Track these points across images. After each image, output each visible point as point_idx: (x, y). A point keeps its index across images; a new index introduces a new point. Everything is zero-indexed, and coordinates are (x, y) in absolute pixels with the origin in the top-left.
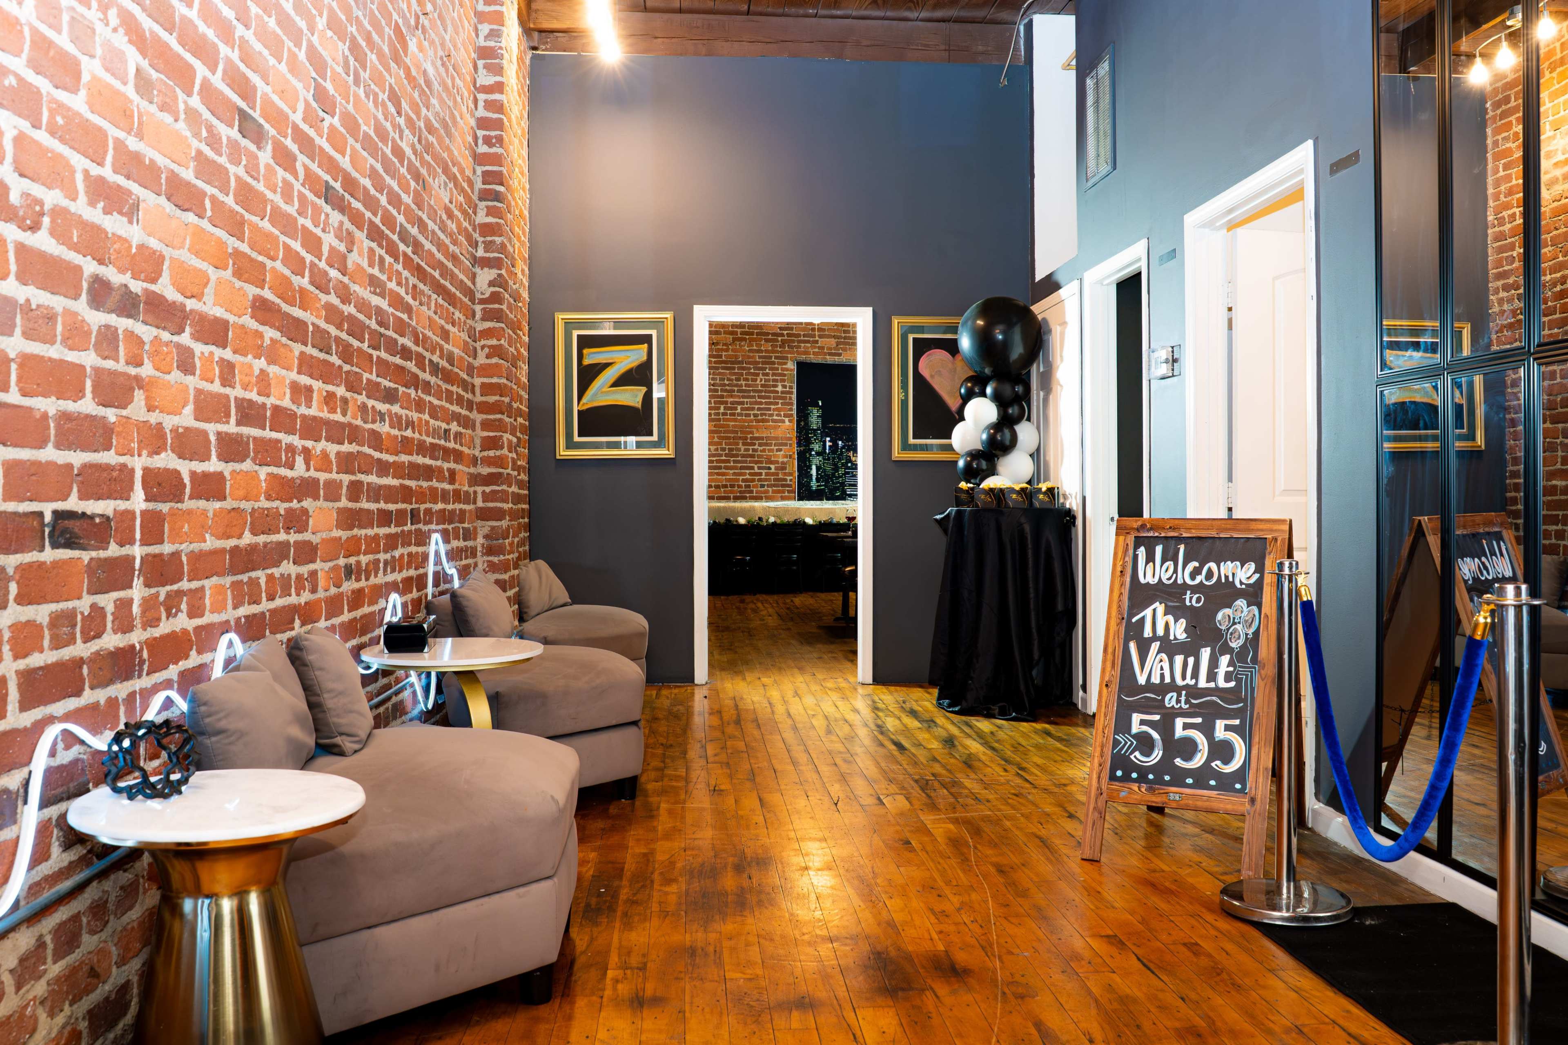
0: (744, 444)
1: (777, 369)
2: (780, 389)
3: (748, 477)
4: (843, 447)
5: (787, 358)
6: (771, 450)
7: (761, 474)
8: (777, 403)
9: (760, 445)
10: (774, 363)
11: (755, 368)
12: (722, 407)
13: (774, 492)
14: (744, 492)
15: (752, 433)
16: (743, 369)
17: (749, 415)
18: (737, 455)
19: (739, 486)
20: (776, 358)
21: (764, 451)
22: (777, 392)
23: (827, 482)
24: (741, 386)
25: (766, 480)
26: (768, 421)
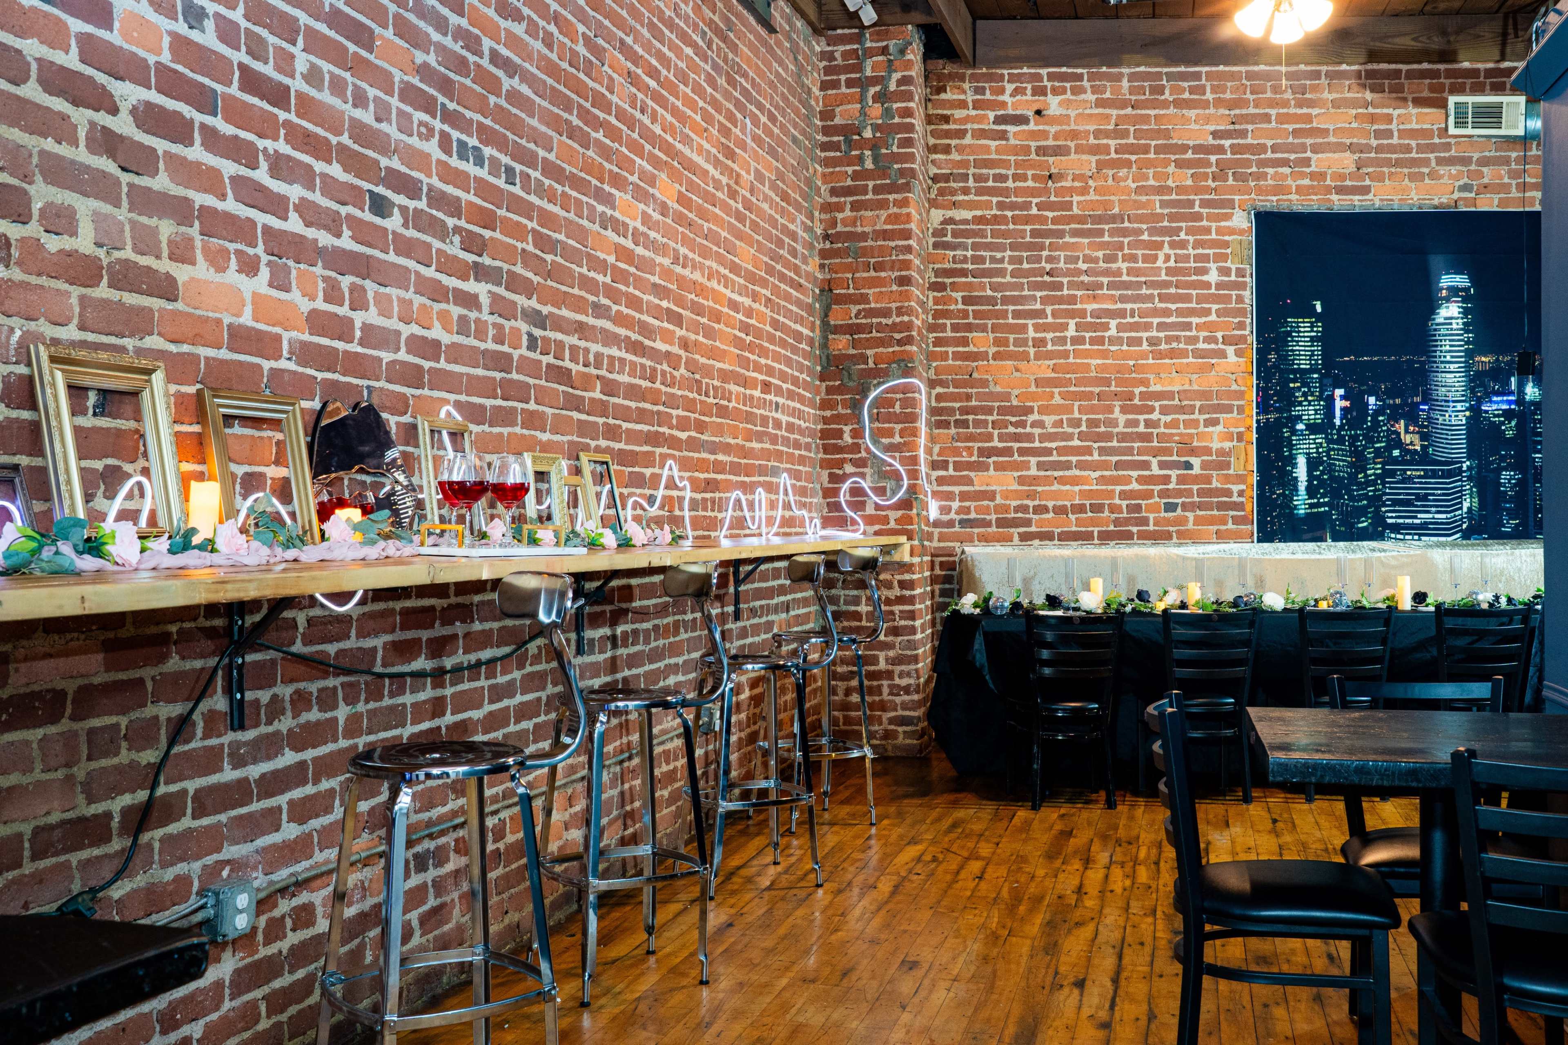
0: (1124, 410)
1: (1208, 231)
2: (1213, 277)
3: (1135, 486)
4: (1378, 412)
5: (1231, 204)
6: (1195, 423)
7: (1166, 479)
8: (1208, 312)
9: (1164, 411)
10: (1198, 217)
11: (1152, 231)
12: (1072, 324)
13: (1198, 521)
14: (1127, 521)
15: (1145, 382)
16: (1125, 233)
17: (1138, 341)
18: (1108, 437)
19: (1113, 509)
20: (1205, 204)
21: (1174, 424)
22: (1208, 285)
23: (1335, 494)
24: (1119, 273)
25: (1179, 493)
26: (1183, 354)
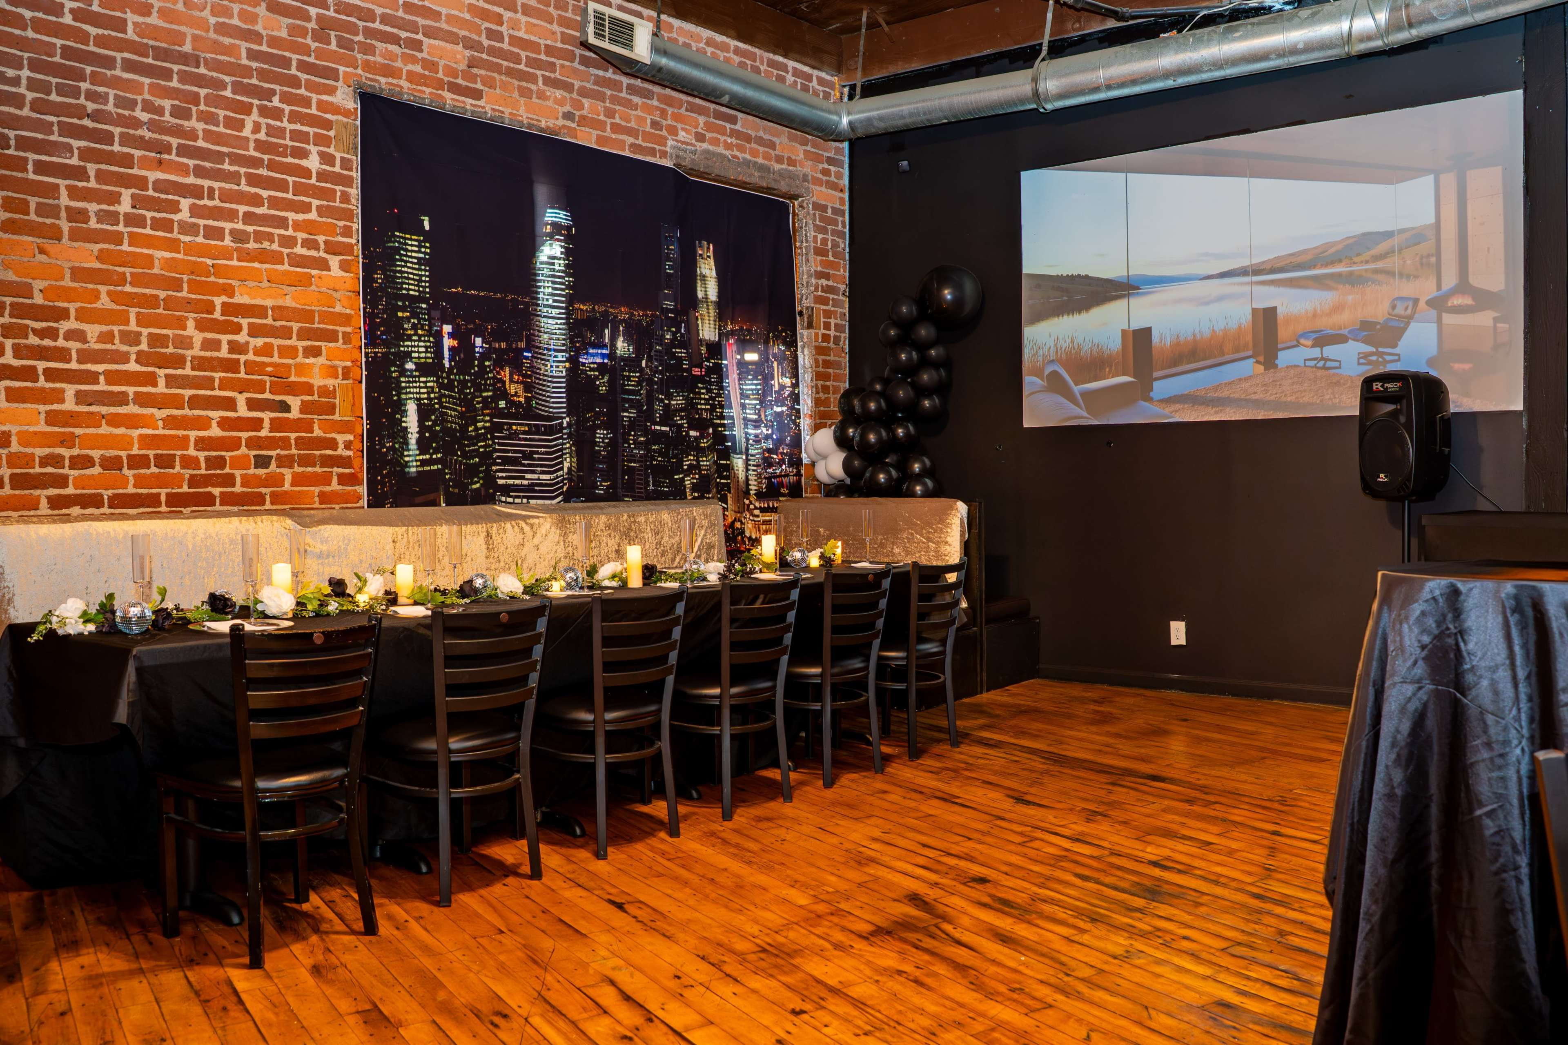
0: (201, 326)
1: (307, 103)
2: (313, 163)
3: (215, 431)
4: (485, 356)
5: (333, 74)
6: (291, 352)
7: (257, 424)
8: (307, 208)
9: (254, 332)
10: (295, 82)
11: (238, 88)
12: (126, 195)
13: (297, 480)
14: (206, 480)
15: (229, 291)
16: (201, 81)
17: (219, 234)
18: (179, 362)
19: (189, 462)
20: (304, 66)
21: (266, 350)
22: (307, 173)
23: (448, 450)
24: (192, 135)
25: (271, 443)
26: (276, 258)
